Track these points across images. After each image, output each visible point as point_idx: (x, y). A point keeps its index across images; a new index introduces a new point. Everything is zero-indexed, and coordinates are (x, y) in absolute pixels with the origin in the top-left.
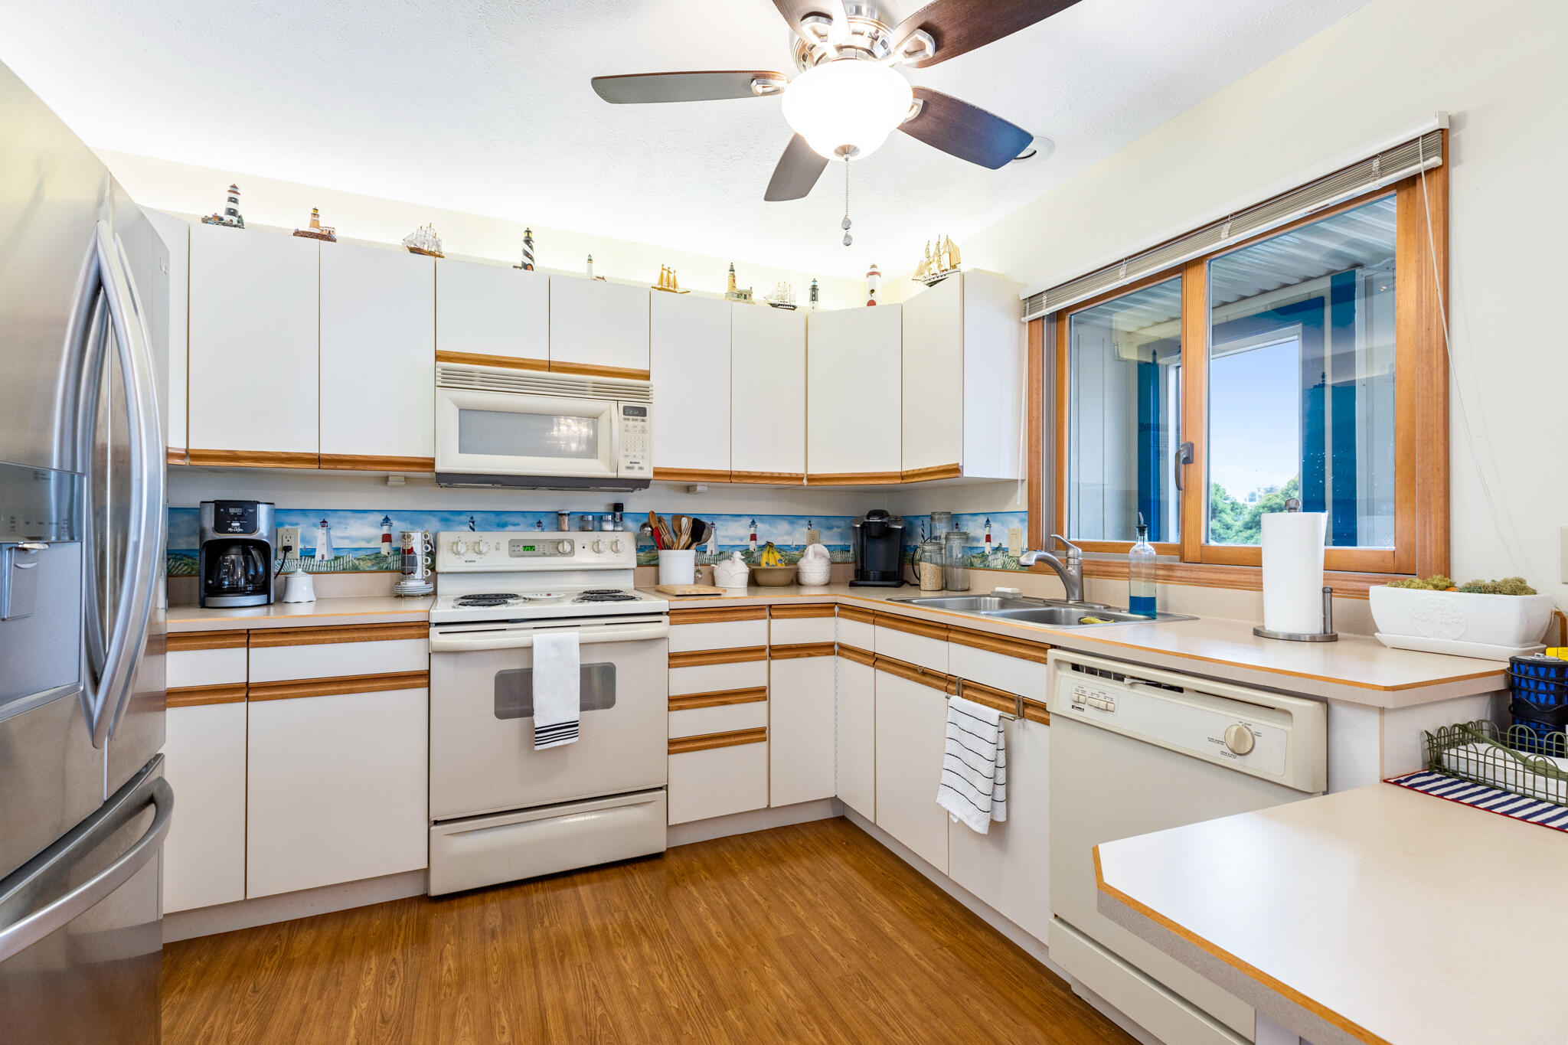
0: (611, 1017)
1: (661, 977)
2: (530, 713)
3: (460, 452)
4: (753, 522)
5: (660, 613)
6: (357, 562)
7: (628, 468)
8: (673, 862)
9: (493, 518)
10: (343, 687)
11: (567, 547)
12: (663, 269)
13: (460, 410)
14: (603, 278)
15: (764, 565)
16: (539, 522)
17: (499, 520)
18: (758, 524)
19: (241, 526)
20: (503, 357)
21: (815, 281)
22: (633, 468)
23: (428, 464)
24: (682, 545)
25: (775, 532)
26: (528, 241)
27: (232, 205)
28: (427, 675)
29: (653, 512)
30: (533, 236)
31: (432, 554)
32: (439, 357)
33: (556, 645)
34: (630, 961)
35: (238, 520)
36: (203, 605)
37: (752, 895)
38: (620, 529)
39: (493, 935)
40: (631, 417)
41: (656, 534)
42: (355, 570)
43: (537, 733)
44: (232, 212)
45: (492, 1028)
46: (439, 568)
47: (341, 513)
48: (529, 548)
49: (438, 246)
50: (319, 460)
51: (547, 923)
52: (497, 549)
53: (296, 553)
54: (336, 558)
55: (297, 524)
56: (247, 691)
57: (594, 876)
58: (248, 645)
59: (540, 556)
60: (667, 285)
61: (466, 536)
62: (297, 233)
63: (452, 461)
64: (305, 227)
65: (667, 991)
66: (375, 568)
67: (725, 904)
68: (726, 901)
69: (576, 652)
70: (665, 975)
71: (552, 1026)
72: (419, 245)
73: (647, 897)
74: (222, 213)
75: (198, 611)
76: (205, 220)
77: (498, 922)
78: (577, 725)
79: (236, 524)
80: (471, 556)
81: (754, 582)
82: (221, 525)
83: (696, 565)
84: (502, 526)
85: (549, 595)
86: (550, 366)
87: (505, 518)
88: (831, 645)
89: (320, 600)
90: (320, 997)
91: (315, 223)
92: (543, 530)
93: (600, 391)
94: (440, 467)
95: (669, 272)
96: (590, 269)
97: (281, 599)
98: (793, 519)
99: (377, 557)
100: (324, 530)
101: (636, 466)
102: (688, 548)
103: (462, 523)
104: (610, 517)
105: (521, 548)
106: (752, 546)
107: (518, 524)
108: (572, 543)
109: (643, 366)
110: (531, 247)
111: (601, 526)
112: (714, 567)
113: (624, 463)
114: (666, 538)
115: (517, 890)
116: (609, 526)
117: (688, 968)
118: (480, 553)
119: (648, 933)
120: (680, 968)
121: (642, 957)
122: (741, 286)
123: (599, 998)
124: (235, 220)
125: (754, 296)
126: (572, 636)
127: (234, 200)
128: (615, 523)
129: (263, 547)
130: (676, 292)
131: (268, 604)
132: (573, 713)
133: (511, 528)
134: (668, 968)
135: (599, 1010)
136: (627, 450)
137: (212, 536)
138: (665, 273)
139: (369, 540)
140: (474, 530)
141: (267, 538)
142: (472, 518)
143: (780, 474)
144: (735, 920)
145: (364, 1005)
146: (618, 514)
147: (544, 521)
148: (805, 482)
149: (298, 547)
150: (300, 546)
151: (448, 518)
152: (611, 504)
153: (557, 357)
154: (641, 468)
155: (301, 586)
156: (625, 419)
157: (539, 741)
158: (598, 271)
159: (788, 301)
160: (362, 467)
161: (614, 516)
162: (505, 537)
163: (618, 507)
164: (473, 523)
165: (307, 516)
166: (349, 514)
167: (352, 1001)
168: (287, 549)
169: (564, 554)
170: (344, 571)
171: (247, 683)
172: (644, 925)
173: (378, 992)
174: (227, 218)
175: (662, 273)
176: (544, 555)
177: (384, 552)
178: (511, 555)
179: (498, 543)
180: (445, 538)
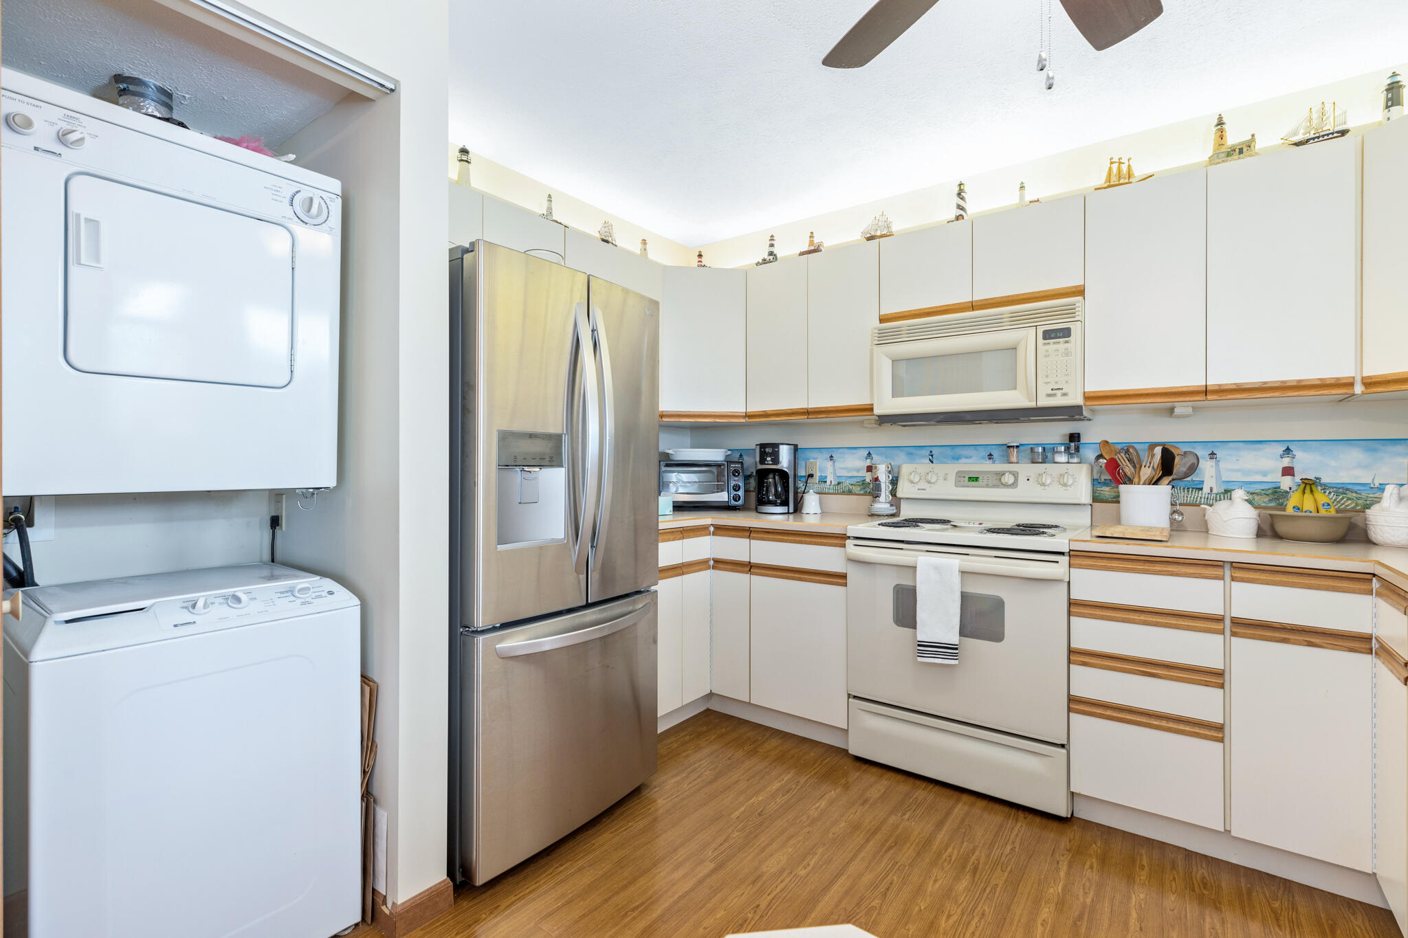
0: (878, 914)
1: (949, 916)
2: (913, 625)
3: (893, 397)
4: (1288, 450)
5: (1062, 554)
6: (851, 487)
7: (1049, 395)
8: (1073, 833)
9: (949, 452)
10: (796, 576)
11: (1009, 479)
12: (1112, 163)
13: (893, 361)
14: (1038, 201)
15: (1290, 511)
16: (991, 455)
17: (954, 453)
18: (1299, 454)
19: (772, 460)
20: (930, 308)
21: (1394, 75)
22: (1055, 395)
23: (869, 409)
24: (1143, 480)
25: (1333, 463)
26: (960, 195)
27: (771, 249)
28: (844, 576)
29: (1107, 442)
30: (966, 188)
31: (894, 482)
32: (882, 320)
33: (937, 568)
34: (937, 885)
35: (770, 456)
36: (757, 510)
37: (1128, 915)
38: (1075, 460)
39: (866, 801)
40: (1052, 341)
41: (1113, 466)
42: (850, 493)
43: (919, 645)
44: (771, 254)
45: (803, 860)
46: (899, 494)
47: (841, 450)
48: (974, 479)
49: (888, 227)
50: (807, 412)
51: (906, 817)
52: (945, 480)
53: (816, 478)
54: (839, 483)
55: (817, 459)
56: (749, 567)
57: (981, 804)
58: (749, 537)
59: (983, 487)
60: (1119, 178)
61: (923, 466)
62: (802, 254)
63: (887, 404)
64: (806, 248)
65: (941, 930)
66: (862, 492)
67: (1084, 905)
68: (1088, 901)
69: (956, 579)
70: (955, 918)
71: (835, 888)
72: (873, 234)
73: (1009, 847)
74: (766, 257)
75: (754, 514)
76: (757, 264)
77: (877, 795)
78: (956, 649)
79: (769, 459)
80: (923, 485)
81: (1269, 531)
82: (762, 461)
83: (1172, 505)
84: (956, 458)
85: (980, 524)
86: (973, 306)
87: (959, 451)
88: (1367, 639)
89: (824, 513)
90: (748, 780)
91: (811, 243)
92: (994, 462)
93: (1016, 320)
94: (877, 411)
95: (1120, 163)
96: (1022, 197)
97: (798, 509)
98: (1373, 445)
99: (863, 484)
100: (830, 463)
101: (1059, 393)
102: (1156, 483)
103: (923, 457)
104: (1063, 449)
105: (967, 479)
106: (1286, 483)
107: (971, 457)
108: (1015, 475)
109: (1076, 282)
110: (962, 199)
111: (1054, 459)
112: (1205, 509)
113: (1044, 390)
114: (1128, 469)
115: (911, 781)
116: (1062, 458)
117: (980, 928)
118: (929, 482)
119: (977, 876)
120: (973, 923)
121: (950, 890)
122: (1232, 139)
123: (885, 895)
124: (771, 257)
125: (1259, 145)
126: (954, 563)
127: (772, 245)
128: (1071, 455)
129: (783, 475)
130: (1131, 183)
131: (788, 513)
132: (953, 637)
133: (963, 460)
134: (963, 914)
135: (876, 903)
136: (1047, 376)
137: (760, 467)
138: (1115, 167)
139: (858, 470)
140: (932, 462)
141: (787, 468)
142: (931, 452)
143: (1300, 381)
144: (1079, 923)
145: (761, 798)
146: (1073, 444)
147: (996, 454)
148: (1358, 389)
149: (817, 475)
150: (818, 474)
151: (912, 452)
152: (1065, 435)
153: (979, 296)
154: (1065, 394)
155: (811, 502)
156: (1045, 344)
157: (921, 654)
158: (1029, 196)
159: (1329, 126)
160: (831, 415)
161: (1067, 449)
162: (952, 469)
163: (1074, 437)
164: (932, 456)
165: (822, 452)
166: (846, 450)
167: (757, 793)
168: (811, 476)
169: (1006, 486)
170: (843, 493)
171: (750, 562)
172: (980, 866)
173: (773, 796)
174: (768, 258)
175: (1110, 169)
176: (987, 486)
177: (868, 480)
178: (956, 486)
179: (947, 474)
180: (906, 470)
